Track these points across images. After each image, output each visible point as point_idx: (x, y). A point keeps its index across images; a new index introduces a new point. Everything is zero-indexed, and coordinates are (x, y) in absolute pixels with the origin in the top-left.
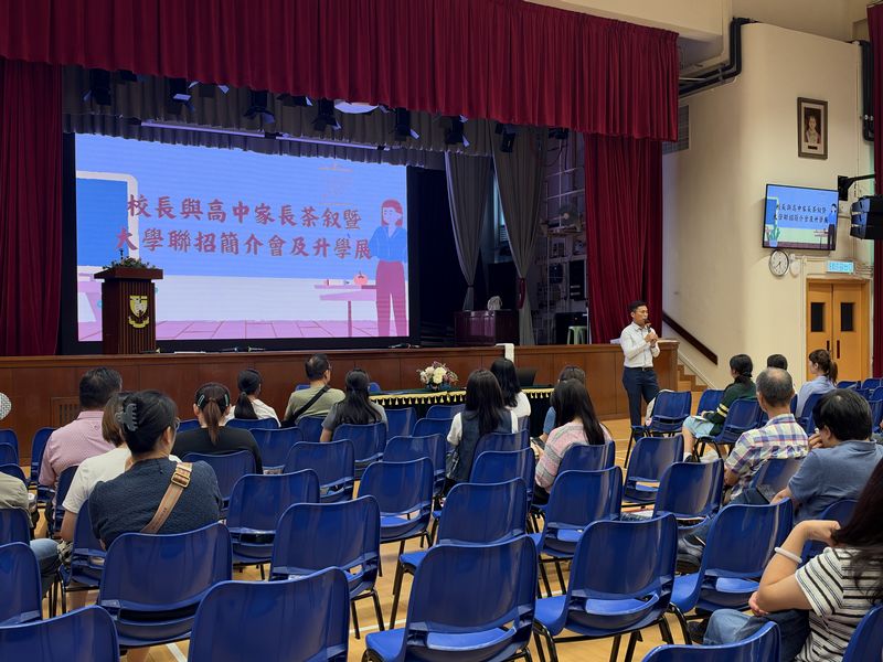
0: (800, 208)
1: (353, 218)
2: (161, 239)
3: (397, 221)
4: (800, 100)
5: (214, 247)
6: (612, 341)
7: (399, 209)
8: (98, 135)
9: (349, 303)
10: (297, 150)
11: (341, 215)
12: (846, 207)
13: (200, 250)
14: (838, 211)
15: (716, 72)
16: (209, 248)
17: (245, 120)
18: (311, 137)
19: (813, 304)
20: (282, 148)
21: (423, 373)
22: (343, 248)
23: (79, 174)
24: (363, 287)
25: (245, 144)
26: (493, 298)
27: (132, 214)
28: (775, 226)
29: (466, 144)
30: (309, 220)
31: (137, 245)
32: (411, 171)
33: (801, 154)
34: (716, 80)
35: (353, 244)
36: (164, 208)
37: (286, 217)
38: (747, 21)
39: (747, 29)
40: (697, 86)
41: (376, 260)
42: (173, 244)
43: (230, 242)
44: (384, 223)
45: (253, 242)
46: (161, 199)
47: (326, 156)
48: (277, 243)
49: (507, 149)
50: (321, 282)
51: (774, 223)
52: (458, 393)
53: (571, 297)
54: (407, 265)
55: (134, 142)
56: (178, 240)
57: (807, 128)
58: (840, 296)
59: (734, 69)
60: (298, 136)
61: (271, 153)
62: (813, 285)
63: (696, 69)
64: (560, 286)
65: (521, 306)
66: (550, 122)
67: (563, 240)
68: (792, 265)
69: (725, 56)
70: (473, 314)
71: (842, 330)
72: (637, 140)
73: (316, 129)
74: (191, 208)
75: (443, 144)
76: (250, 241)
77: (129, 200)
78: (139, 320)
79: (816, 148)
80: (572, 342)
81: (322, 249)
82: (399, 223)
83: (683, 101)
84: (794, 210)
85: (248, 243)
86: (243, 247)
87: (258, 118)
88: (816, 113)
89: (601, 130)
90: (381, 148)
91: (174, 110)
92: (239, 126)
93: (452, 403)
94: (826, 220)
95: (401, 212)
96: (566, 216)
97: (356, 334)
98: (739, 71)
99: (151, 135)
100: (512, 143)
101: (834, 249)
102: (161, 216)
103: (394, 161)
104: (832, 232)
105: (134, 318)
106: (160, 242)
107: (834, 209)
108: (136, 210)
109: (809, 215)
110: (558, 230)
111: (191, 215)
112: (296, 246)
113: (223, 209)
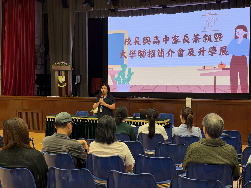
9: (215, 77)
11: (213, 36)
16: (153, 56)
22: (213, 51)
23: (109, 32)
24: (223, 69)
27: (126, 45)
30: (196, 40)
31: (127, 57)
36: (137, 42)
37: (186, 39)
42: (140, 55)
43: (161, 53)
44: (236, 37)
45: (171, 52)
48: (181, 52)
50: (201, 67)
56: (141, 53)
74: (147, 40)
78: (62, 84)
81: (202, 53)
82: (245, 36)
85: (169, 52)
95: (246, 31)
102: (135, 45)
108: (127, 43)
111: (147, 43)
112: (189, 52)
113: (159, 40)
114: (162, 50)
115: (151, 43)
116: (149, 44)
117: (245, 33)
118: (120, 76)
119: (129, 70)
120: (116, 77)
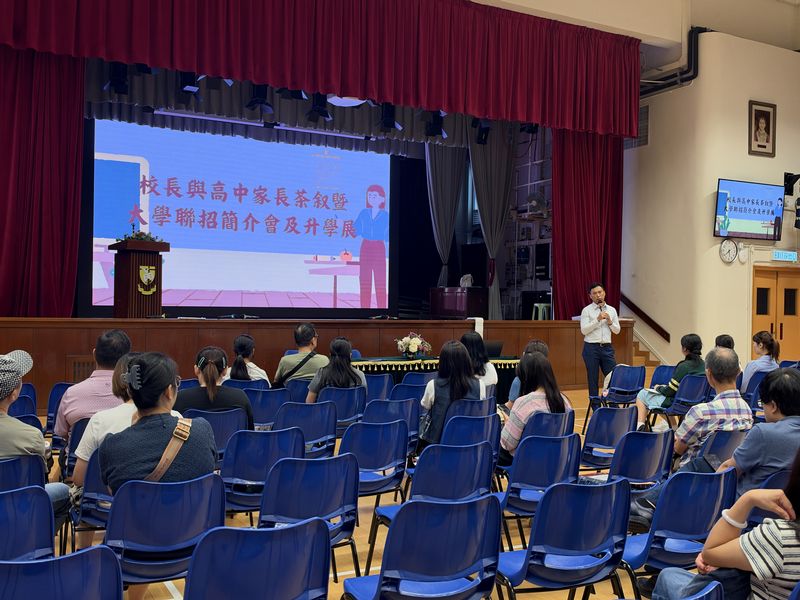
0: (748, 201)
1: (341, 201)
2: (169, 216)
3: (380, 204)
4: (751, 103)
5: (215, 224)
6: (573, 318)
7: (382, 194)
8: (115, 121)
9: (335, 277)
10: (292, 138)
11: (331, 198)
12: (791, 201)
13: (203, 226)
14: (784, 205)
15: (675, 76)
16: (211, 225)
17: (246, 111)
18: (305, 127)
19: (758, 289)
20: (279, 136)
21: (400, 343)
22: (331, 228)
23: (98, 156)
24: (348, 263)
25: (247, 132)
26: (465, 276)
27: (144, 193)
28: (726, 217)
29: (445, 136)
30: (301, 201)
31: (147, 221)
32: (394, 159)
33: (751, 152)
34: (675, 83)
35: (340, 224)
36: (172, 189)
37: (281, 199)
38: (704, 30)
39: (704, 38)
40: (656, 88)
41: (360, 240)
42: (180, 220)
43: (230, 220)
44: (369, 206)
45: (251, 221)
46: (169, 180)
47: (318, 145)
48: (272, 222)
49: (481, 141)
50: (310, 257)
51: (724, 214)
52: (431, 362)
53: (537, 277)
54: (388, 243)
55: (147, 128)
56: (184, 217)
57: (757, 128)
58: (785, 283)
59: (691, 74)
60: (294, 126)
61: (269, 141)
62: (759, 271)
63: (656, 73)
64: (527, 266)
65: (491, 285)
66: (522, 118)
67: (530, 225)
68: (741, 253)
69: (683, 61)
70: (446, 290)
71: (786, 313)
72: (601, 136)
73: (310, 119)
74: (196, 189)
75: (424, 136)
76: (248, 218)
77: (141, 180)
78: (147, 288)
79: (765, 147)
80: (536, 318)
81: (312, 228)
82: (382, 206)
83: (644, 101)
84: (744, 202)
85: (246, 221)
86: (241, 225)
87: (258, 109)
88: (766, 115)
89: (568, 126)
90: (368, 138)
91: (184, 100)
92: (241, 116)
93: (426, 370)
94: (773, 213)
95: (384, 196)
96: (534, 203)
97: (340, 305)
98: (695, 75)
99: (163, 122)
100: (486, 138)
101: (779, 239)
102: (169, 194)
103: (379, 150)
104: (778, 224)
105: (143, 285)
106: (167, 218)
107: (780, 203)
108: (148, 189)
109: (757, 207)
110: (526, 215)
111: (197, 195)
112: (289, 225)
113: (225, 190)
114: (232, 213)
115: (208, 197)
116: (203, 197)
117: (382, 200)
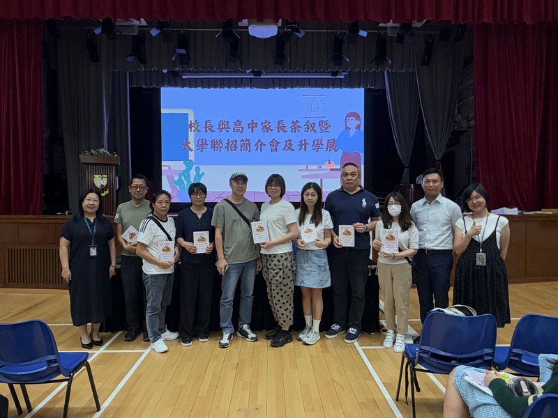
1: (325, 126)
2: (207, 145)
3: (357, 127)
5: (236, 148)
9: (322, 180)
11: (317, 124)
13: (228, 150)
16: (233, 149)
22: (317, 145)
24: (331, 170)
27: (191, 131)
29: (390, 62)
30: (295, 128)
31: (193, 149)
32: (367, 92)
35: (325, 142)
36: (208, 126)
37: (281, 128)
42: (213, 147)
43: (246, 144)
44: (347, 128)
46: (206, 122)
48: (274, 144)
56: (216, 144)
74: (224, 126)
76: (258, 143)
77: (189, 123)
81: (303, 146)
82: (358, 127)
86: (253, 148)
95: (359, 120)
102: (206, 131)
108: (193, 129)
111: (224, 130)
112: (286, 145)
113: (242, 125)
114: (247, 140)
115: (231, 130)
116: (228, 132)
117: (358, 123)
118: (183, 178)
119: (198, 169)
120: (176, 180)
